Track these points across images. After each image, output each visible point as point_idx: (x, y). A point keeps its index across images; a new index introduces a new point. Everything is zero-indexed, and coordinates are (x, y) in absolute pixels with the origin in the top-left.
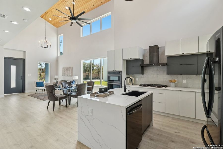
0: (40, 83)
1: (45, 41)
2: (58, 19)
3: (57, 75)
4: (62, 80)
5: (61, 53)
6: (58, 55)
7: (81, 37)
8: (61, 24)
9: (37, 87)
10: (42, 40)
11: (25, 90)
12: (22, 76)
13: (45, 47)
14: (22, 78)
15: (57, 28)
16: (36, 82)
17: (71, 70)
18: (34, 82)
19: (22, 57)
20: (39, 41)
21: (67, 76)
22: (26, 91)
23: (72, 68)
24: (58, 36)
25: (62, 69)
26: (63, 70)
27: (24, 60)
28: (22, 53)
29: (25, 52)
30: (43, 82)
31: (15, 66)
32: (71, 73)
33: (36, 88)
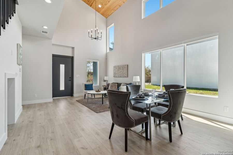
0: (89, 85)
1: (95, 29)
2: (110, 3)
3: (106, 75)
4: (114, 83)
5: (111, 49)
6: (108, 52)
7: (142, 18)
8: (112, 10)
9: (86, 90)
10: (92, 30)
11: (73, 93)
12: (71, 77)
13: (95, 38)
14: (70, 79)
15: (106, 18)
16: (85, 85)
17: (127, 68)
18: (83, 84)
19: (70, 55)
20: (89, 31)
21: (119, 76)
22: (75, 95)
23: (128, 65)
24: (108, 28)
25: (113, 68)
26: (114, 70)
27: (72, 58)
28: (71, 49)
29: (73, 48)
30: (92, 84)
31: (64, 65)
32: (127, 73)
33: (85, 92)
